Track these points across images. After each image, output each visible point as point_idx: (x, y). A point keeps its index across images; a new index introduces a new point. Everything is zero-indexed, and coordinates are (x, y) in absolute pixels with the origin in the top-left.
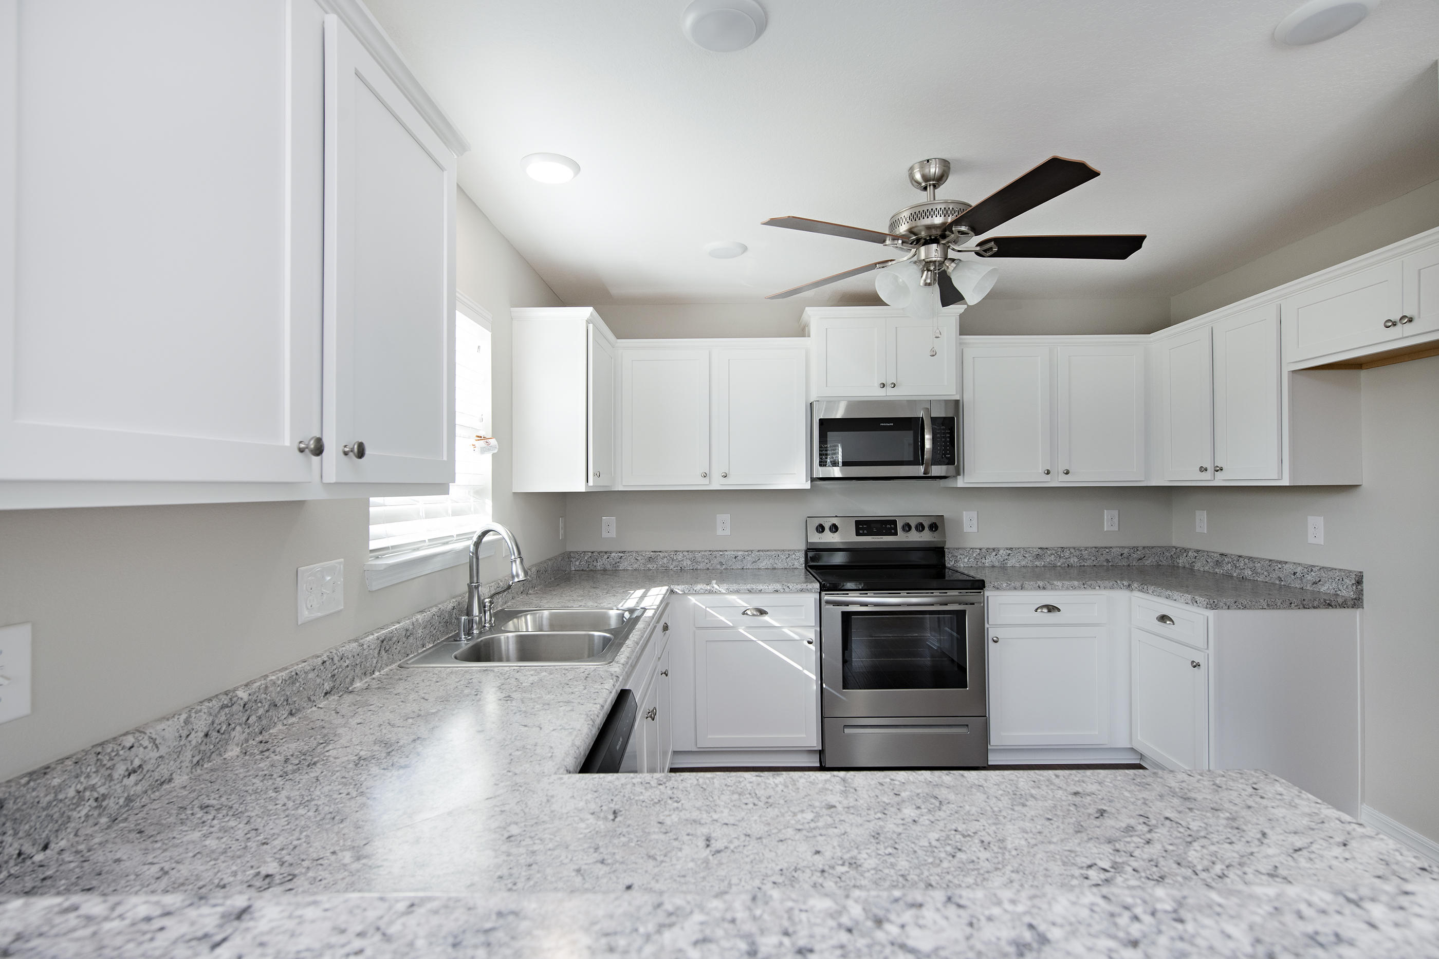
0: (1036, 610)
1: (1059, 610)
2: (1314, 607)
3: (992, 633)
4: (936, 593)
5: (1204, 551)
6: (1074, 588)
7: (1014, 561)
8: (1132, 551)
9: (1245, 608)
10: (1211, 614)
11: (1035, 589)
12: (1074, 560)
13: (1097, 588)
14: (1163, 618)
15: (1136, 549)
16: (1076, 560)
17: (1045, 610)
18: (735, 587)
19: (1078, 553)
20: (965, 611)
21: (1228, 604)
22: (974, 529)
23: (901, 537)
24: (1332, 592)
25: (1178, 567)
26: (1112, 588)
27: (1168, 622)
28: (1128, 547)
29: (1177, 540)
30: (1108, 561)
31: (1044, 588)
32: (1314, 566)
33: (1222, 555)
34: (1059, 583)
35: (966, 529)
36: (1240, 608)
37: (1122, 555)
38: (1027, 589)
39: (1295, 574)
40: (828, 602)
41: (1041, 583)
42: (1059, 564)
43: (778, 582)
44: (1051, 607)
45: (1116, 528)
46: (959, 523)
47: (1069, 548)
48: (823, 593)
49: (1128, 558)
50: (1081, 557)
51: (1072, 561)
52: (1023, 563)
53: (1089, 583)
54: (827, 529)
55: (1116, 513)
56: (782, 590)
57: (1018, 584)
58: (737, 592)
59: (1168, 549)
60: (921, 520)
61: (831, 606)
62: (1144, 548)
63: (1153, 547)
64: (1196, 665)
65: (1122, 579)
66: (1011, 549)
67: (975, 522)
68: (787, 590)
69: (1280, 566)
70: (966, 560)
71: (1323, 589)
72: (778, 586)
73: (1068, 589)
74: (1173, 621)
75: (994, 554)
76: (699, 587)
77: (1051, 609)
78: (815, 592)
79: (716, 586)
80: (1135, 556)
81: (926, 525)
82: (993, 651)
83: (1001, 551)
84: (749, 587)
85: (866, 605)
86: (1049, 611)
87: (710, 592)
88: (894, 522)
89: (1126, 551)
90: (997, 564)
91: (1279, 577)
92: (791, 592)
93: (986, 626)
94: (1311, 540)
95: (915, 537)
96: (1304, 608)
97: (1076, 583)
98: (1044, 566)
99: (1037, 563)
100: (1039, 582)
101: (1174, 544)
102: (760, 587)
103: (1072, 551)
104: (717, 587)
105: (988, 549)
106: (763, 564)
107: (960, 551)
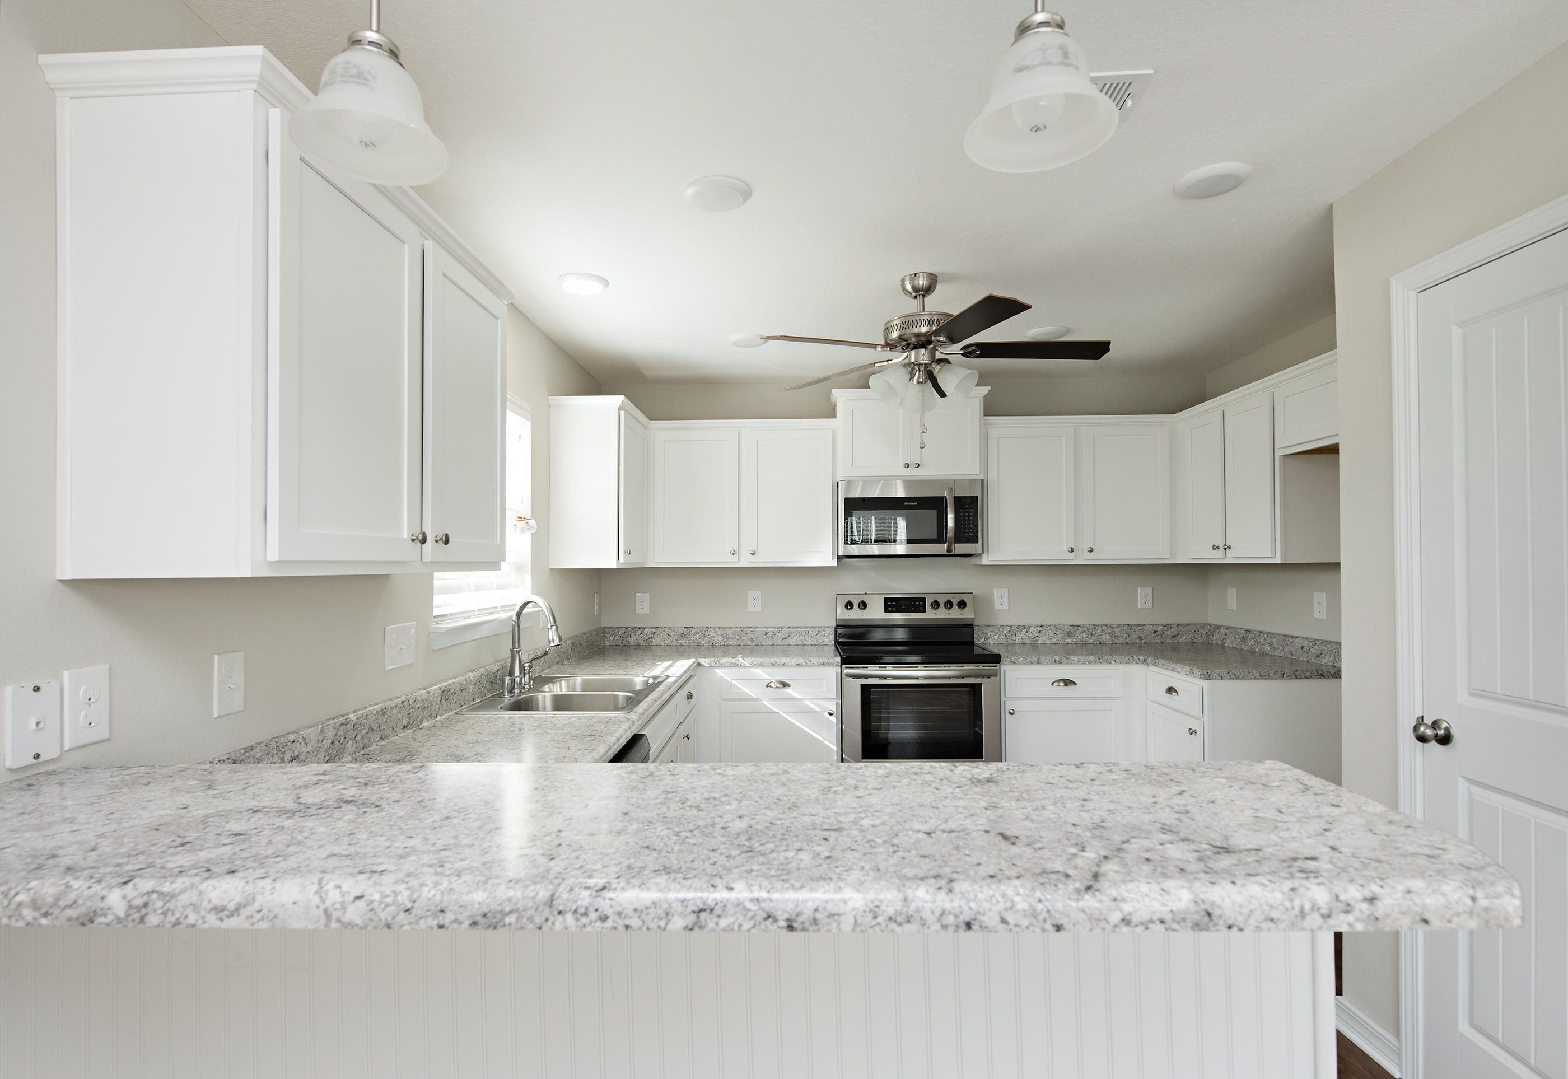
0: (1053, 684)
1: (1075, 684)
2: (1306, 678)
3: (1009, 706)
4: (953, 666)
5: (1233, 628)
6: (1090, 663)
7: (1045, 638)
8: (1166, 628)
9: (1238, 678)
10: (1205, 683)
11: (1051, 663)
12: (1106, 638)
13: (1113, 662)
14: (1170, 690)
15: (1170, 626)
16: (1108, 637)
17: (1062, 684)
18: (759, 660)
19: (1110, 630)
20: (981, 684)
21: (1221, 674)
22: (1005, 607)
23: (930, 614)
24: (1331, 664)
25: (1212, 644)
26: (1128, 663)
27: (1174, 694)
28: (1162, 625)
29: (1212, 619)
30: (1140, 638)
31: (1060, 663)
32: (1317, 640)
33: (1247, 631)
34: (1075, 658)
35: (997, 606)
36: (1233, 678)
37: (1155, 632)
38: (1043, 664)
39: (1303, 647)
40: (848, 676)
41: (1057, 658)
42: (1091, 641)
43: (801, 656)
44: (1068, 681)
45: (1149, 605)
46: (988, 601)
47: (1101, 626)
48: (844, 666)
49: (1161, 636)
50: (1113, 635)
51: (1104, 639)
52: (1054, 640)
53: (1105, 658)
54: (856, 606)
55: (1149, 590)
56: (804, 664)
57: (1035, 659)
58: (762, 665)
59: (1203, 626)
60: (949, 597)
61: (851, 679)
62: (1178, 625)
63: (1187, 625)
64: (1193, 732)
65: (1141, 654)
66: (1042, 626)
67: (1006, 599)
68: (809, 663)
69: (1291, 641)
70: (996, 637)
71: (1324, 661)
72: (801, 660)
73: (1083, 663)
74: (1177, 693)
75: (1024, 631)
76: (724, 660)
77: (1068, 682)
78: (836, 666)
79: (741, 660)
80: (1169, 633)
81: (955, 602)
82: (1009, 722)
83: (1032, 629)
84: (773, 660)
85: (885, 677)
86: (1066, 685)
87: (736, 665)
88: (923, 600)
89: (1159, 629)
90: (1027, 641)
91: (1291, 652)
92: (813, 665)
93: (1003, 698)
94: (1316, 615)
95: (942, 614)
96: (1296, 678)
97: (1092, 658)
98: (1075, 644)
99: (1069, 640)
100: (1055, 657)
101: (1210, 621)
102: (784, 660)
103: (1104, 628)
104: (743, 661)
105: (1018, 627)
106: (792, 641)
107: (991, 629)
